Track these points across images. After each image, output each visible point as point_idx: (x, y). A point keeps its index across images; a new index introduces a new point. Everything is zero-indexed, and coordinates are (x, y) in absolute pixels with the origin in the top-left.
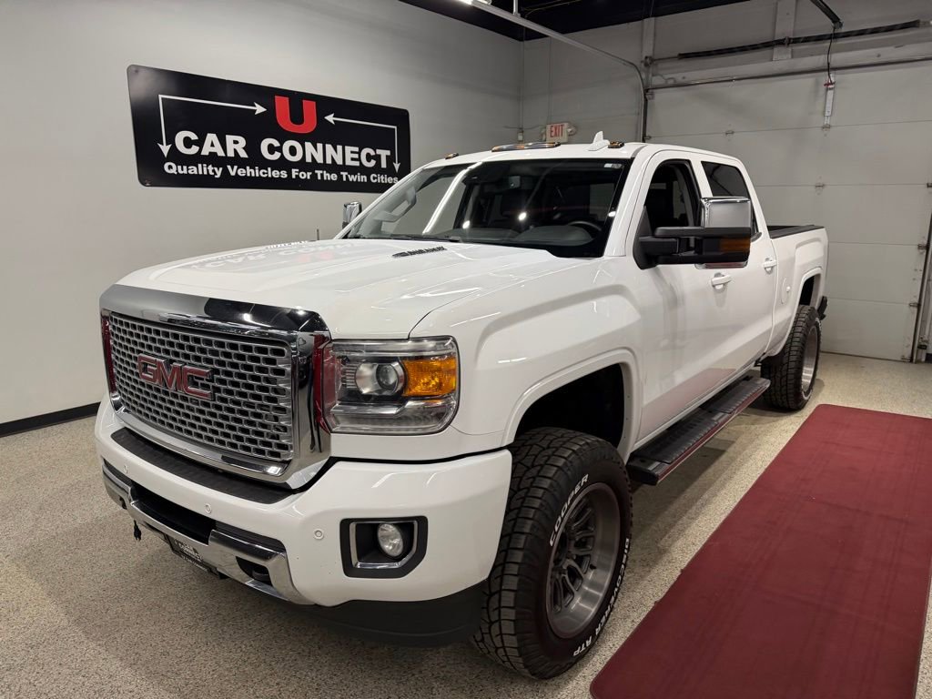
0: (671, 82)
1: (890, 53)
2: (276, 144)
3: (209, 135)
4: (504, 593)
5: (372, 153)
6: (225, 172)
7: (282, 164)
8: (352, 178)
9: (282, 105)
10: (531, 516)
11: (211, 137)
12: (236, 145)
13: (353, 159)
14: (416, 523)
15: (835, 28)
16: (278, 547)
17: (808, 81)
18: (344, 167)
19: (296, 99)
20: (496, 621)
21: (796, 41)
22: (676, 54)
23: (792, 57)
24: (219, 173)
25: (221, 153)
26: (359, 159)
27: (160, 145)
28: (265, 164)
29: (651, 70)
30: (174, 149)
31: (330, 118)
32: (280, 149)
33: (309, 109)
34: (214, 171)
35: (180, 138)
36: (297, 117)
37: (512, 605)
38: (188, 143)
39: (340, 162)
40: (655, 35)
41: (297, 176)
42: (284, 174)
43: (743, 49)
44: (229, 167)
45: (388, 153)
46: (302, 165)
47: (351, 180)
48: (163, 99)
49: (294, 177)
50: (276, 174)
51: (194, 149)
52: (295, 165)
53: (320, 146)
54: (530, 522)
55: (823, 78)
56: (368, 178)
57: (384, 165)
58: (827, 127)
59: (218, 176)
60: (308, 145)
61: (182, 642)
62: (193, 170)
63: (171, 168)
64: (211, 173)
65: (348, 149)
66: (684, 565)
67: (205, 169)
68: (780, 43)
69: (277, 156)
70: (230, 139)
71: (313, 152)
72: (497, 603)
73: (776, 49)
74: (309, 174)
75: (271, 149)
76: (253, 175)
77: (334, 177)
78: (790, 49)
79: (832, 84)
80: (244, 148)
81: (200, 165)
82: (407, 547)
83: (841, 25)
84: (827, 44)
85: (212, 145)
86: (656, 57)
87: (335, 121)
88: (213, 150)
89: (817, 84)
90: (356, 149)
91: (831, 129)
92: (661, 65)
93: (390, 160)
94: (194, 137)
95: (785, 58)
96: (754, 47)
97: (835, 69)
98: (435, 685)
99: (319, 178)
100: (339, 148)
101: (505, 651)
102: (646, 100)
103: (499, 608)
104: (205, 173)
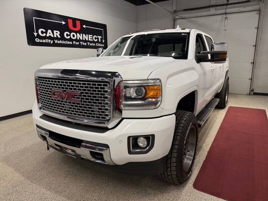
0: (181, 17)
1: (242, 9)
2: (69, 34)
3: (49, 30)
4: (172, 158)
5: (96, 37)
6: (54, 42)
7: (71, 40)
8: (91, 44)
9: (70, 22)
10: (179, 135)
11: (49, 31)
12: (57, 34)
13: (91, 39)
14: (151, 137)
15: (227, 2)
16: (107, 146)
17: (220, 17)
18: (88, 41)
19: (74, 20)
20: (169, 167)
21: (216, 6)
22: (183, 10)
23: (215, 10)
25: (52, 36)
26: (93, 39)
27: (34, 33)
28: (65, 40)
29: (175, 14)
30: (38, 34)
31: (84, 26)
32: (70, 35)
33: (78, 23)
34: (50, 41)
35: (40, 31)
36: (75, 26)
37: (175, 162)
38: (42, 32)
39: (87, 39)
40: (176, 4)
41: (75, 44)
42: (71, 43)
43: (202, 8)
44: (55, 40)
45: (101, 37)
46: (76, 40)
47: (90, 45)
48: (34, 18)
49: (74, 44)
50: (69, 43)
51: (44, 35)
52: (74, 40)
53: (81, 34)
54: (179, 137)
55: (225, 16)
56: (95, 45)
57: (100, 41)
58: (225, 30)
59: (52, 43)
60: (78, 34)
61: (64, 182)
62: (44, 41)
63: (37, 40)
64: (50, 42)
65: (90, 36)
66: (208, 150)
67: (48, 41)
68: (212, 6)
69: (69, 37)
70: (55, 32)
71: (79, 36)
72: (170, 162)
73: (211, 8)
74: (78, 43)
75: (67, 35)
76: (62, 43)
77: (86, 44)
78: (215, 8)
79: (227, 18)
80: (59, 35)
81: (46, 40)
82: (148, 144)
83: (229, 1)
84: (225, 7)
85: (50, 33)
86: (177, 10)
88: (50, 35)
89: (222, 18)
90: (92, 36)
91: (227, 30)
92: (178, 13)
93: (101, 39)
94: (44, 31)
95: (213, 10)
96: (205, 8)
97: (227, 14)
98: (147, 189)
99: (81, 44)
100: (87, 35)
101: (171, 176)
102: (174, 23)
103: (171, 163)
104: (48, 42)
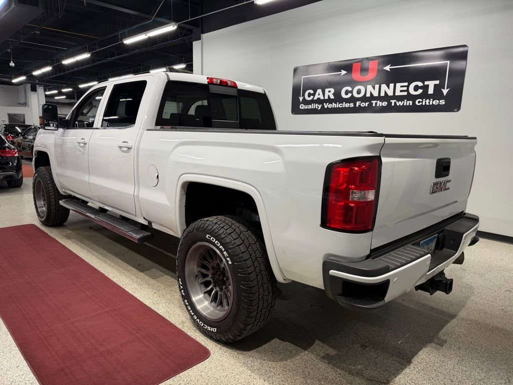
2: (350, 89)
3: (318, 90)
5: (420, 85)
6: (323, 106)
7: (353, 100)
8: (400, 103)
9: (357, 68)
12: (330, 93)
13: (402, 91)
18: (394, 97)
19: (366, 61)
24: (320, 107)
25: (322, 98)
26: (407, 91)
27: (300, 98)
28: (342, 100)
30: (304, 98)
31: (388, 68)
32: (351, 92)
33: (373, 65)
34: (318, 106)
35: (307, 93)
38: (309, 95)
39: (391, 94)
41: (360, 105)
42: (352, 105)
45: (437, 82)
46: (364, 99)
47: (398, 104)
48: (303, 78)
49: (357, 106)
50: (347, 105)
51: (312, 98)
52: (358, 99)
53: (377, 86)
56: (414, 103)
57: (431, 92)
59: (319, 109)
60: (370, 87)
62: (310, 107)
63: (302, 107)
64: (317, 107)
65: (398, 85)
67: (314, 106)
69: (350, 95)
70: (327, 90)
71: (372, 91)
74: (367, 103)
75: (347, 92)
76: (335, 107)
77: (385, 104)
80: (333, 94)
81: (313, 104)
85: (319, 95)
87: (390, 69)
88: (319, 97)
90: (406, 84)
93: (438, 87)
94: (312, 92)
99: (374, 105)
100: (392, 85)
104: (314, 108)
